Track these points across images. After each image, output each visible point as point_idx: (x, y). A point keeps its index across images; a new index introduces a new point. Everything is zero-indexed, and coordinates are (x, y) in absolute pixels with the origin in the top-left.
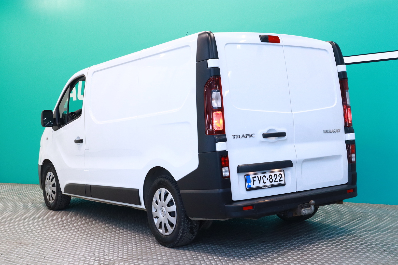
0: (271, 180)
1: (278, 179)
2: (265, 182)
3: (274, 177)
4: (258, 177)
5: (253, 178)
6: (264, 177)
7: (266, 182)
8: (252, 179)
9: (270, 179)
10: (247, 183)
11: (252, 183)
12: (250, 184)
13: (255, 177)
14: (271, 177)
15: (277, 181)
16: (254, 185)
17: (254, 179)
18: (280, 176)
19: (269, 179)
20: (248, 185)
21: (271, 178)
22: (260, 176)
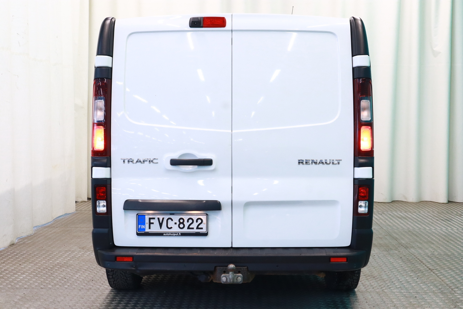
0: (181, 226)
1: (195, 225)
2: (169, 226)
3: (188, 221)
4: (158, 219)
5: (150, 219)
6: (170, 221)
7: (171, 228)
8: (147, 221)
9: (180, 223)
10: (139, 226)
11: (147, 225)
12: (143, 227)
13: (154, 218)
14: (181, 221)
15: (193, 228)
16: (150, 228)
17: (152, 221)
18: (199, 221)
19: (178, 223)
20: (140, 228)
21: (183, 223)
22: (163, 219)
